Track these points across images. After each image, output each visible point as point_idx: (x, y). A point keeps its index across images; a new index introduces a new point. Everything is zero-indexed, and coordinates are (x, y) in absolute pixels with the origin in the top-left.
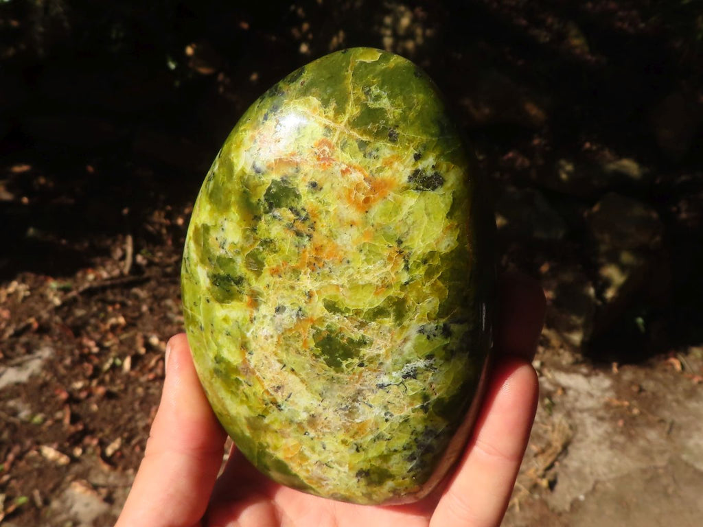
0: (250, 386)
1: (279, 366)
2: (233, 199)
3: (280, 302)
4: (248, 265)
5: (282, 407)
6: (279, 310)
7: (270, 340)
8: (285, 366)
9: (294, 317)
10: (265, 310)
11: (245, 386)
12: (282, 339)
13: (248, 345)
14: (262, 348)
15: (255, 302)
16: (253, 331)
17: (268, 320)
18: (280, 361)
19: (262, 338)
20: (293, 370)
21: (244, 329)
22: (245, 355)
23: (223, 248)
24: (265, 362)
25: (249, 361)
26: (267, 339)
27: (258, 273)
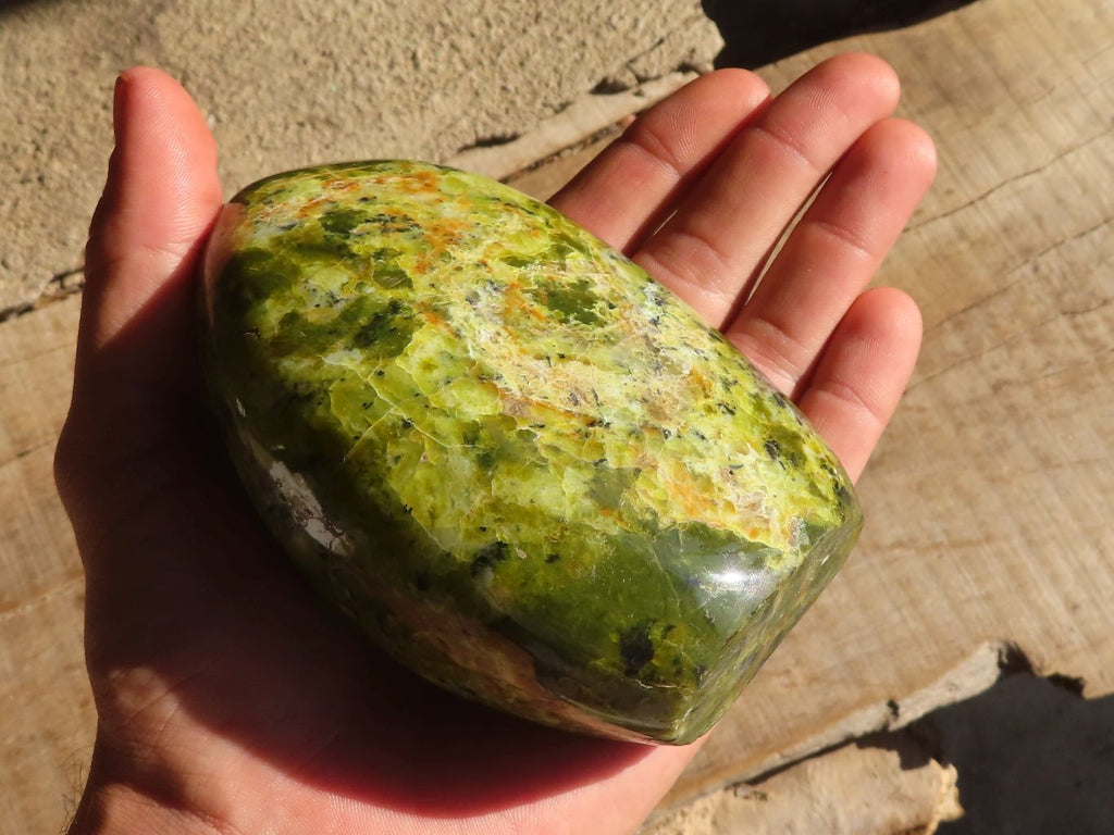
0: (542, 426)
1: (542, 364)
2: (294, 261)
3: (463, 292)
4: (387, 286)
5: (606, 420)
6: (472, 299)
7: (500, 339)
8: (548, 358)
9: (494, 293)
10: (458, 312)
11: (539, 433)
12: (509, 327)
13: (486, 370)
14: (504, 358)
15: (438, 312)
16: (473, 347)
17: (474, 321)
18: (539, 357)
19: (490, 344)
20: (562, 357)
21: (458, 353)
22: (495, 386)
23: (338, 301)
24: (525, 373)
25: (507, 389)
26: (497, 342)
27: (407, 283)
